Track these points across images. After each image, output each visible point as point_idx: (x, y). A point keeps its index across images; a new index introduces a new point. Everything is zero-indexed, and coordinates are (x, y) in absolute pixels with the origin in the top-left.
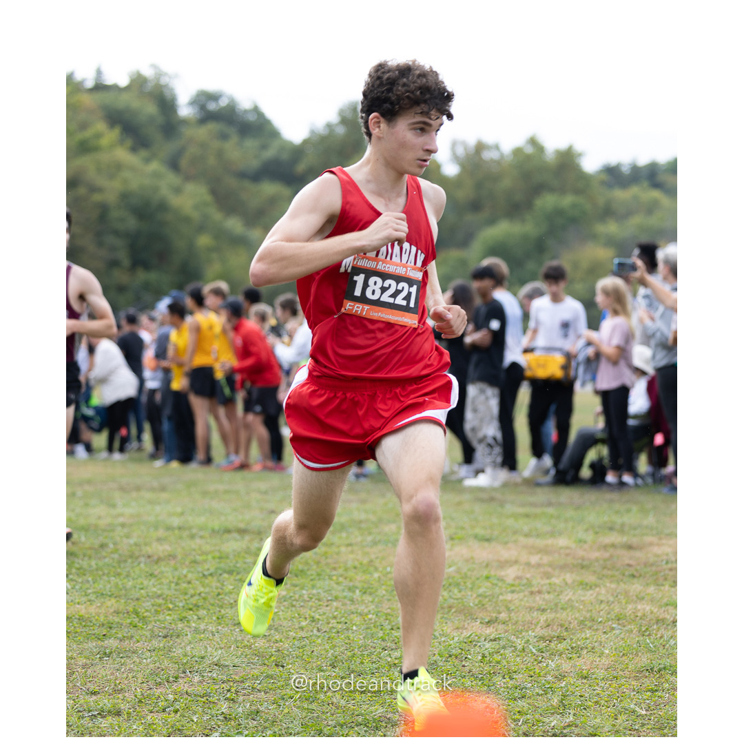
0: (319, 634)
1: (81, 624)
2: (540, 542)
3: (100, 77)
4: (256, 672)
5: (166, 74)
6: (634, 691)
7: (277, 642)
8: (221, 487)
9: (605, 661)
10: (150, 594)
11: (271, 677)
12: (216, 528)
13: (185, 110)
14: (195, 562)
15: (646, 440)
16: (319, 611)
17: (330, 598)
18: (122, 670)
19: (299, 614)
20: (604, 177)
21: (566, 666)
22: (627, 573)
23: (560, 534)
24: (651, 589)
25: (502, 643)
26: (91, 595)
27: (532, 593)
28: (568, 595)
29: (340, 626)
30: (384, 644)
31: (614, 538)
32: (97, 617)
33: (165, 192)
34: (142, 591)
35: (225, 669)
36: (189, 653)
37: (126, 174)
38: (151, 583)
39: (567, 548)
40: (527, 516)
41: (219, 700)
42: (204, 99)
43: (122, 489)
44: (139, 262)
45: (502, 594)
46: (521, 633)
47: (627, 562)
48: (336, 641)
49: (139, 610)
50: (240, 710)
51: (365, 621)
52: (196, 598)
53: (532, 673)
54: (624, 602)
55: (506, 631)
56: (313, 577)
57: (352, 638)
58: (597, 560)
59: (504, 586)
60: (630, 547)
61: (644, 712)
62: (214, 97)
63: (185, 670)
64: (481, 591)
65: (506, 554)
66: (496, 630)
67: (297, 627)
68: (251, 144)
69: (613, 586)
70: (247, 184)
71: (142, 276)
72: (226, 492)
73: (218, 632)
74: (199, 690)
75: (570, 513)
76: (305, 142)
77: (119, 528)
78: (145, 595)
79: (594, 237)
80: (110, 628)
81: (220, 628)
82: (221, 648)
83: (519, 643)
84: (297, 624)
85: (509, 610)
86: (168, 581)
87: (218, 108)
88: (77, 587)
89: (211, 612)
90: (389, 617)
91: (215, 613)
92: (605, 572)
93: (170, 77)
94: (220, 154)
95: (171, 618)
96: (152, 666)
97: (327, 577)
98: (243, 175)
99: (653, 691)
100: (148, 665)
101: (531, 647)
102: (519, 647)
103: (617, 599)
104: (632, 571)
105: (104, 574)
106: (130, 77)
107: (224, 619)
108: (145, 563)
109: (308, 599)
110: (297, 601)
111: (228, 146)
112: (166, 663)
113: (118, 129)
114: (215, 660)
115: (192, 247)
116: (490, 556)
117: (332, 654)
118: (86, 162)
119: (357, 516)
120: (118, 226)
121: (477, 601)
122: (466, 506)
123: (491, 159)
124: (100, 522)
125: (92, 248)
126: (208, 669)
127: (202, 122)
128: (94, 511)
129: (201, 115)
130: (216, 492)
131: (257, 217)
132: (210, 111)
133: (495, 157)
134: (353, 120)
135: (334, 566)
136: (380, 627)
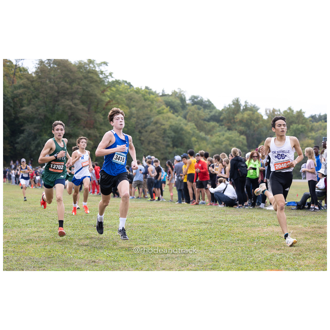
0: (228, 253)
2: (293, 226)
3: (164, 92)
4: (211, 264)
5: (183, 91)
7: (216, 255)
8: (199, 210)
9: (313, 261)
10: (180, 241)
12: (198, 222)
13: (188, 102)
14: (192, 232)
16: (229, 246)
17: (232, 242)
18: (172, 263)
19: (223, 247)
20: (311, 119)
21: (302, 263)
22: (319, 235)
23: (299, 224)
25: (283, 256)
26: (163, 241)
28: (302, 242)
29: (235, 250)
30: (248, 256)
31: (315, 225)
33: (182, 125)
35: (202, 263)
36: (191, 258)
37: (172, 120)
38: (180, 238)
39: (301, 228)
40: (289, 218)
42: (193, 98)
43: (171, 210)
44: (175, 145)
46: (288, 253)
47: (319, 232)
48: (234, 255)
49: (177, 245)
51: (242, 249)
52: (193, 242)
53: (291, 265)
54: (318, 244)
55: (284, 252)
56: (226, 236)
57: (238, 254)
58: (310, 231)
60: (320, 228)
62: (196, 97)
63: (190, 263)
64: (276, 240)
66: (281, 252)
67: (222, 251)
68: (206, 110)
69: (315, 239)
70: (206, 122)
71: (176, 149)
72: (201, 211)
75: (302, 218)
76: (223, 110)
77: (171, 222)
78: (178, 241)
79: (308, 137)
81: (200, 251)
82: (200, 257)
83: (288, 256)
86: (185, 237)
87: (197, 100)
88: (159, 239)
90: (249, 248)
91: (198, 246)
92: (313, 235)
94: (198, 114)
96: (180, 262)
97: (231, 236)
98: (205, 120)
100: (179, 261)
101: (291, 257)
104: (321, 235)
105: (166, 235)
106: (172, 92)
107: (201, 248)
108: (178, 232)
109: (225, 243)
110: (222, 243)
111: (200, 111)
112: (185, 261)
113: (169, 107)
114: (199, 260)
115: (190, 140)
116: (278, 230)
117: (233, 259)
118: (160, 117)
119: (239, 218)
120: (169, 135)
121: (275, 243)
122: (271, 216)
123: (277, 114)
124: (165, 220)
125: (161, 141)
126: (197, 263)
127: (193, 105)
128: (163, 217)
129: (192, 103)
130: (198, 211)
131: (209, 132)
132: (195, 101)
133: (279, 113)
134: (237, 103)
135: (233, 233)
136: (246, 251)
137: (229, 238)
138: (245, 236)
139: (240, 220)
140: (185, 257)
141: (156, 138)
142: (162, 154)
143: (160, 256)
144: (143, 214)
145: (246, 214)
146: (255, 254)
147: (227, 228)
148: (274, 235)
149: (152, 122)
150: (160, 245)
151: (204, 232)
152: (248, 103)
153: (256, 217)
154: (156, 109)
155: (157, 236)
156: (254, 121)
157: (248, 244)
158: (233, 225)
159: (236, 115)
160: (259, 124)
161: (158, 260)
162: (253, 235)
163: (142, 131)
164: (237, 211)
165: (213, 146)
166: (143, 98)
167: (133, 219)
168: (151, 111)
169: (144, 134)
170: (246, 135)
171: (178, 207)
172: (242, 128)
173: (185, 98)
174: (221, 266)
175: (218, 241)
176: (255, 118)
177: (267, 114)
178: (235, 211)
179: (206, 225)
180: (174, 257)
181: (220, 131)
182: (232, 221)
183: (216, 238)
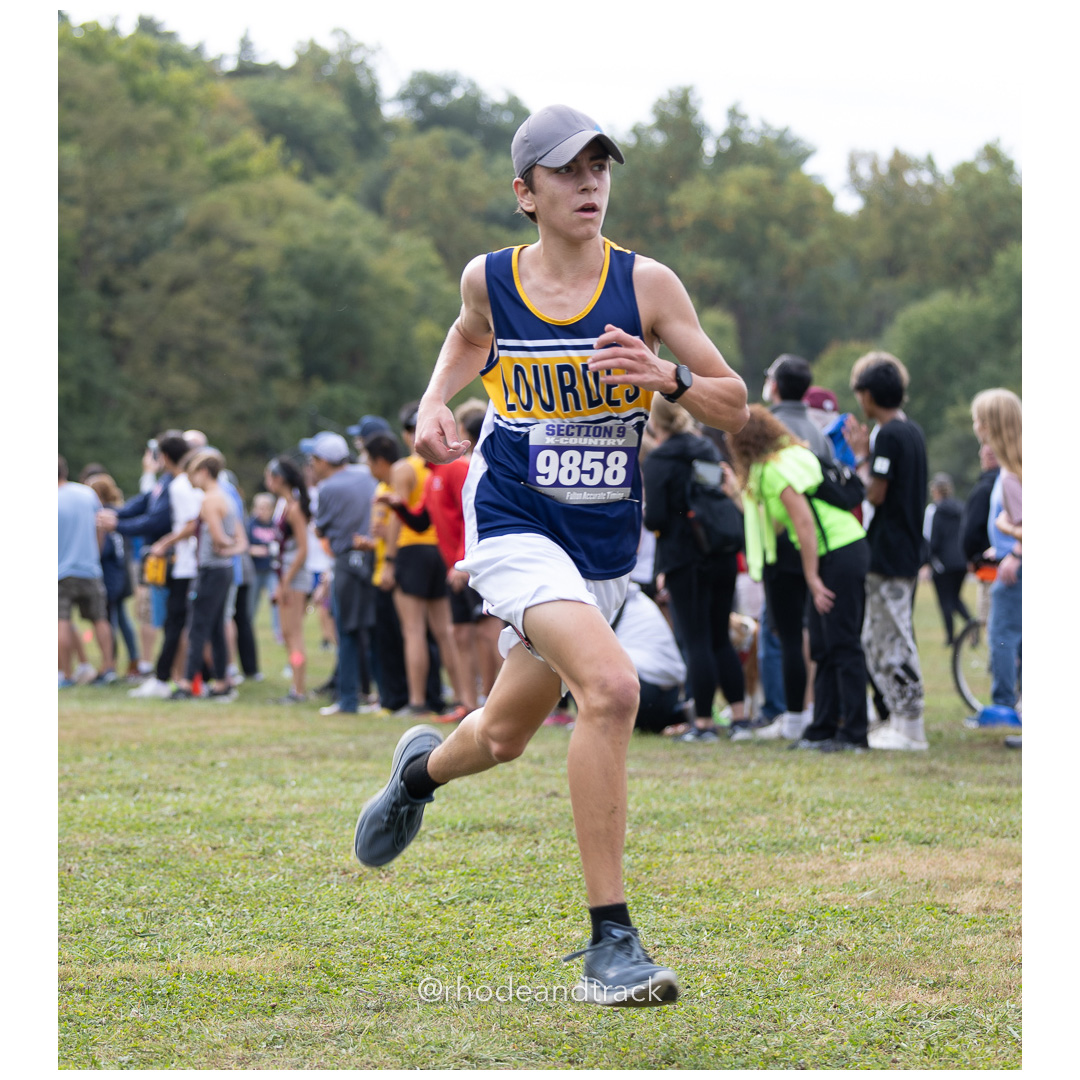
1: (232, 987)
3: (248, 52)
5: (360, 46)
7: (569, 1018)
10: (349, 936)
12: (460, 823)
13: (392, 111)
14: (424, 881)
17: (657, 943)
25: (960, 1020)
26: (249, 938)
30: (755, 1023)
33: (358, 247)
34: (335, 931)
36: (421, 1038)
37: (294, 218)
38: (350, 916)
40: (994, 801)
42: (425, 90)
43: (295, 755)
44: (315, 369)
45: (955, 936)
46: (992, 1005)
49: (332, 964)
51: (720, 983)
52: (429, 941)
55: (966, 1001)
57: (698, 1012)
59: (959, 922)
62: (442, 85)
63: (414, 1066)
64: (919, 930)
65: (959, 867)
66: (948, 999)
68: (503, 163)
70: (497, 232)
71: (321, 391)
73: (468, 1002)
77: (294, 823)
78: (341, 938)
80: (284, 994)
82: (475, 1030)
83: (990, 1022)
85: (970, 965)
86: (379, 913)
87: (448, 102)
88: (224, 924)
89: (455, 966)
90: (761, 976)
91: (461, 968)
93: (366, 51)
94: (452, 182)
95: (386, 977)
96: (357, 1059)
97: (651, 907)
98: (491, 218)
101: (1009, 1027)
102: (991, 1028)
105: (269, 903)
106: (297, 53)
107: (477, 979)
108: (340, 883)
111: (466, 168)
112: (380, 1055)
113: (278, 142)
114: (464, 1050)
115: (405, 340)
116: (933, 870)
117: (665, 1040)
118: (225, 200)
119: (699, 801)
120: (279, 306)
121: (912, 948)
122: (887, 784)
123: (920, 183)
124: (260, 813)
125: (235, 344)
126: (452, 1066)
127: (422, 126)
128: (248, 793)
129: (419, 116)
132: (436, 109)
133: (926, 178)
134: (679, 119)
135: (662, 887)
136: (746, 994)
138: (736, 904)
139: (706, 811)
140: (382, 1032)
141: (202, 324)
142: (240, 418)
143: (233, 1026)
144: (132, 779)
145: (741, 775)
146: (798, 1011)
148: (908, 899)
149: (180, 228)
150: (234, 963)
151: (496, 882)
152: (744, 118)
153: (800, 793)
154: (201, 151)
155: (215, 912)
156: (783, 222)
157: (755, 955)
158: (664, 841)
159: (674, 187)
160: (812, 240)
161: (221, 1052)
162: (785, 901)
163: (122, 281)
164: (686, 756)
166: (122, 88)
167: (72, 805)
168: (174, 162)
169: (134, 298)
170: (735, 306)
171: (340, 732)
172: (712, 267)
173: (374, 88)
176: (786, 206)
177: (856, 182)
178: (673, 758)
179: (505, 839)
180: (319, 1034)
182: (655, 816)
183: (564, 917)
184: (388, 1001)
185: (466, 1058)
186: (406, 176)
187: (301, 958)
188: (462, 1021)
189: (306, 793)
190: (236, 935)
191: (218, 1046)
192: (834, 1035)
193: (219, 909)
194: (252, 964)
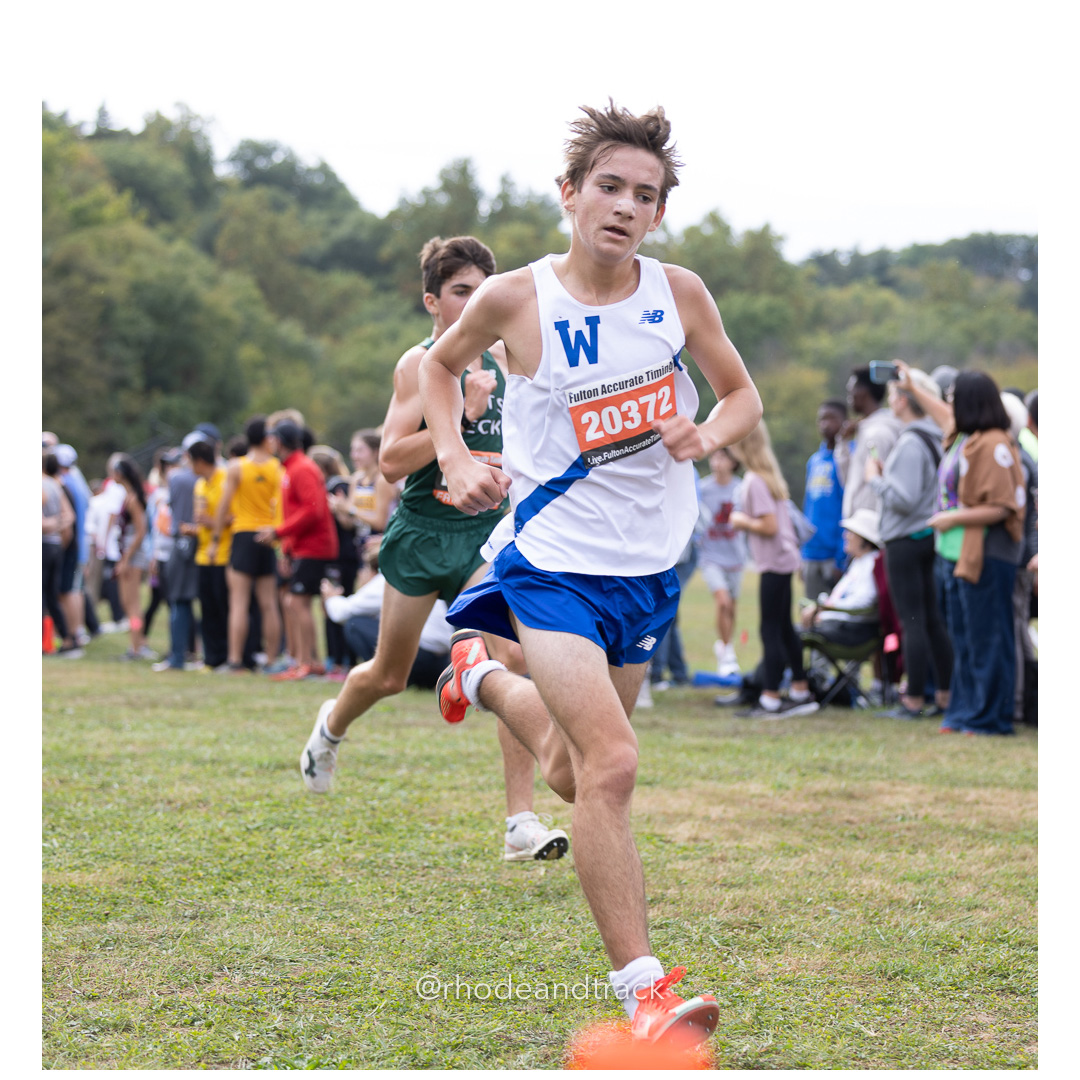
0: (411, 916)
1: (73, 898)
2: (724, 788)
3: (105, 120)
4: (322, 970)
5: (198, 117)
6: (858, 1002)
7: (352, 926)
8: (271, 703)
9: (817, 960)
10: (171, 856)
11: (343, 977)
12: (266, 762)
13: (223, 170)
14: (235, 810)
15: (872, 644)
16: (411, 882)
17: (426, 864)
18: (133, 964)
19: (382, 887)
20: (813, 269)
21: (763, 967)
22: (846, 833)
23: (752, 776)
24: (882, 857)
25: (671, 931)
26: (88, 857)
27: (712, 860)
28: (763, 865)
29: (442, 904)
30: (504, 931)
31: (826, 782)
32: (96, 889)
33: (194, 283)
34: (160, 852)
35: (279, 965)
36: (228, 942)
37: (139, 257)
38: (173, 840)
39: (762, 796)
40: (705, 749)
41: (270, 1009)
42: (251, 155)
43: (131, 704)
44: (156, 382)
45: (669, 861)
46: (698, 918)
47: (846, 817)
48: (437, 926)
49: (156, 879)
50: (300, 1024)
51: (477, 898)
52: (237, 862)
53: (713, 976)
54: (843, 874)
55: (677, 915)
56: (401, 834)
57: (458, 923)
58: (804, 814)
59: (673, 849)
60: (851, 796)
61: (873, 1034)
62: (264, 150)
63: (222, 966)
65: (675, 804)
66: (663, 913)
67: (380, 906)
68: (315, 217)
69: (828, 851)
70: (310, 273)
71: (160, 401)
72: (279, 710)
73: (268, 912)
74: (243, 994)
75: (766, 746)
76: (393, 215)
77: (128, 761)
78: (165, 857)
79: (799, 354)
80: (115, 904)
81: (271, 905)
82: (273, 935)
83: (696, 933)
84: (380, 901)
85: (681, 885)
86: (197, 837)
87: (269, 166)
88: (68, 845)
89: (258, 882)
91: (263, 884)
92: (816, 831)
93: (203, 122)
94: (272, 231)
95: (201, 891)
96: (175, 959)
97: (422, 834)
98: (304, 261)
99: (885, 1003)
100: (168, 958)
101: (712, 937)
102: (696, 938)
103: (833, 870)
104: (853, 830)
105: (105, 828)
106: (146, 121)
107: (276, 893)
108: (164, 812)
109: (396, 866)
110: (380, 867)
111: (284, 219)
112: (195, 955)
113: (128, 194)
114: (264, 952)
115: (230, 360)
117: (430, 945)
118: (82, 240)
119: (463, 747)
120: (126, 330)
123: (655, 243)
124: (100, 752)
125: (89, 361)
126: (254, 965)
127: (248, 184)
128: (91, 736)
129: (246, 176)
130: (265, 710)
131: (323, 320)
132: (259, 170)
134: (460, 185)
135: (432, 818)
136: (498, 907)
137: (413, 843)
138: (492, 833)
139: (469, 755)
140: (196, 937)
142: (92, 423)
143: (73, 931)
146: (539, 922)
147: (403, 793)
150: (75, 878)
152: (513, 184)
155: (60, 835)
158: (434, 780)
165: (344, 391)
171: (169, 685)
173: (208, 152)
174: (372, 984)
175: (360, 856)
180: (144, 938)
181: (377, 317)
182: (428, 758)
183: (350, 842)
184: (202, 910)
185: (266, 959)
186: (234, 225)
187: (131, 875)
188: (264, 927)
189: (139, 736)
190: (77, 854)
191: (59, 947)
192: (569, 942)
193: (64, 832)
194: (89, 878)
